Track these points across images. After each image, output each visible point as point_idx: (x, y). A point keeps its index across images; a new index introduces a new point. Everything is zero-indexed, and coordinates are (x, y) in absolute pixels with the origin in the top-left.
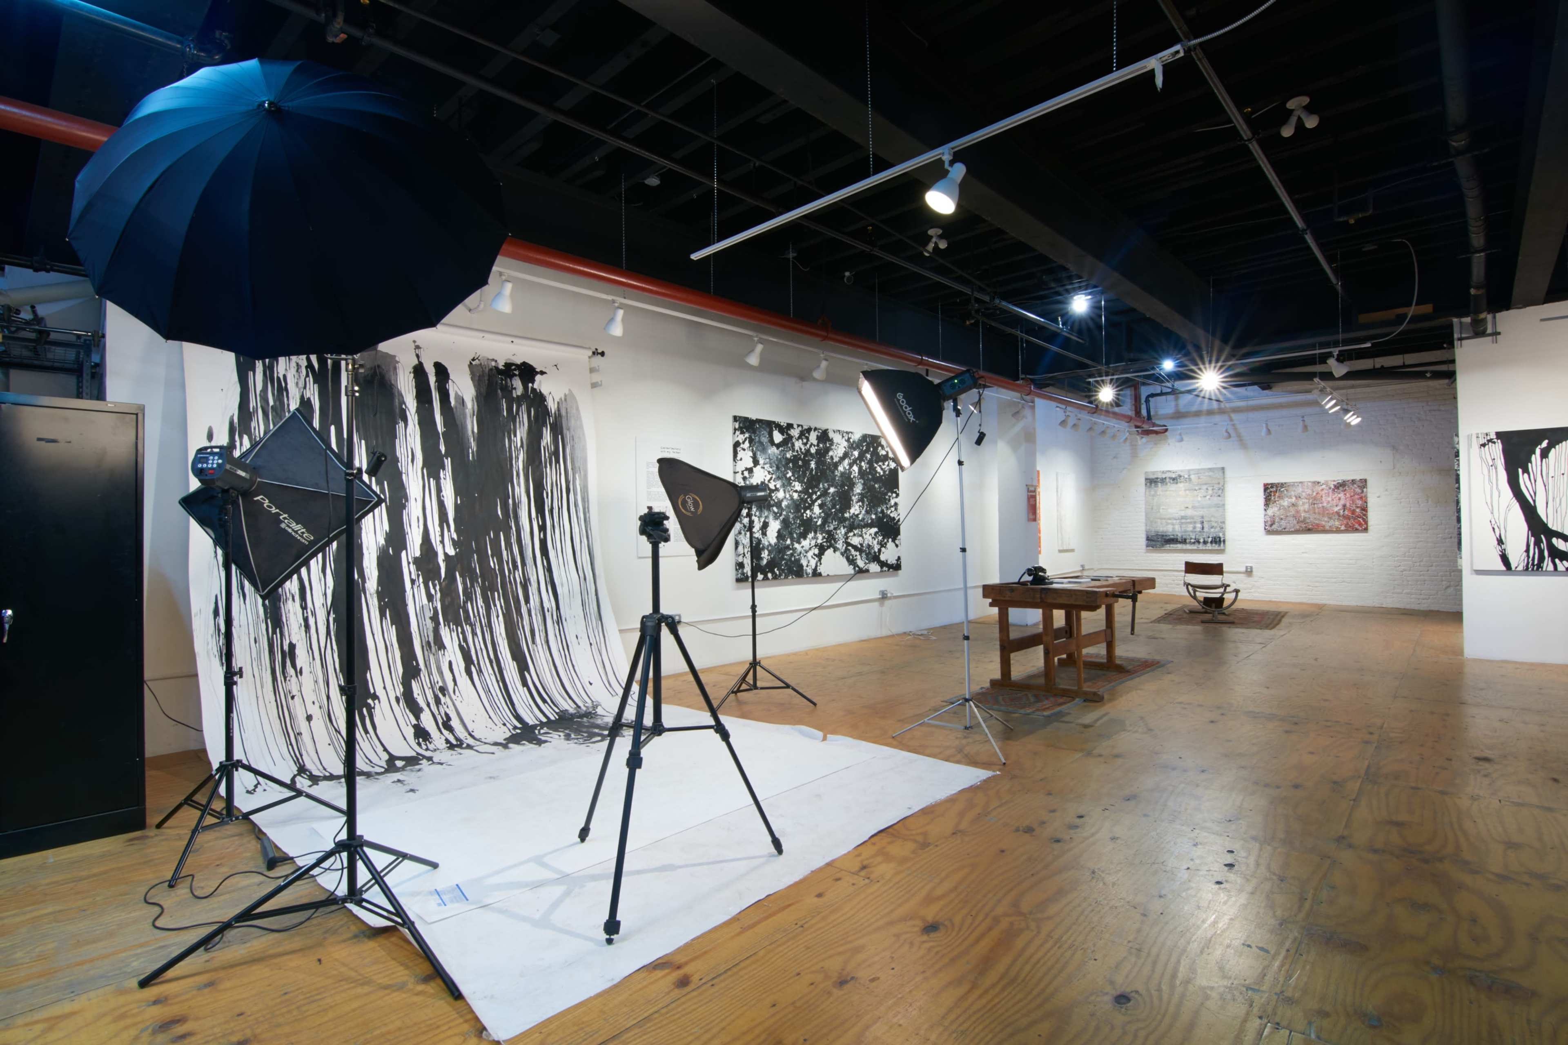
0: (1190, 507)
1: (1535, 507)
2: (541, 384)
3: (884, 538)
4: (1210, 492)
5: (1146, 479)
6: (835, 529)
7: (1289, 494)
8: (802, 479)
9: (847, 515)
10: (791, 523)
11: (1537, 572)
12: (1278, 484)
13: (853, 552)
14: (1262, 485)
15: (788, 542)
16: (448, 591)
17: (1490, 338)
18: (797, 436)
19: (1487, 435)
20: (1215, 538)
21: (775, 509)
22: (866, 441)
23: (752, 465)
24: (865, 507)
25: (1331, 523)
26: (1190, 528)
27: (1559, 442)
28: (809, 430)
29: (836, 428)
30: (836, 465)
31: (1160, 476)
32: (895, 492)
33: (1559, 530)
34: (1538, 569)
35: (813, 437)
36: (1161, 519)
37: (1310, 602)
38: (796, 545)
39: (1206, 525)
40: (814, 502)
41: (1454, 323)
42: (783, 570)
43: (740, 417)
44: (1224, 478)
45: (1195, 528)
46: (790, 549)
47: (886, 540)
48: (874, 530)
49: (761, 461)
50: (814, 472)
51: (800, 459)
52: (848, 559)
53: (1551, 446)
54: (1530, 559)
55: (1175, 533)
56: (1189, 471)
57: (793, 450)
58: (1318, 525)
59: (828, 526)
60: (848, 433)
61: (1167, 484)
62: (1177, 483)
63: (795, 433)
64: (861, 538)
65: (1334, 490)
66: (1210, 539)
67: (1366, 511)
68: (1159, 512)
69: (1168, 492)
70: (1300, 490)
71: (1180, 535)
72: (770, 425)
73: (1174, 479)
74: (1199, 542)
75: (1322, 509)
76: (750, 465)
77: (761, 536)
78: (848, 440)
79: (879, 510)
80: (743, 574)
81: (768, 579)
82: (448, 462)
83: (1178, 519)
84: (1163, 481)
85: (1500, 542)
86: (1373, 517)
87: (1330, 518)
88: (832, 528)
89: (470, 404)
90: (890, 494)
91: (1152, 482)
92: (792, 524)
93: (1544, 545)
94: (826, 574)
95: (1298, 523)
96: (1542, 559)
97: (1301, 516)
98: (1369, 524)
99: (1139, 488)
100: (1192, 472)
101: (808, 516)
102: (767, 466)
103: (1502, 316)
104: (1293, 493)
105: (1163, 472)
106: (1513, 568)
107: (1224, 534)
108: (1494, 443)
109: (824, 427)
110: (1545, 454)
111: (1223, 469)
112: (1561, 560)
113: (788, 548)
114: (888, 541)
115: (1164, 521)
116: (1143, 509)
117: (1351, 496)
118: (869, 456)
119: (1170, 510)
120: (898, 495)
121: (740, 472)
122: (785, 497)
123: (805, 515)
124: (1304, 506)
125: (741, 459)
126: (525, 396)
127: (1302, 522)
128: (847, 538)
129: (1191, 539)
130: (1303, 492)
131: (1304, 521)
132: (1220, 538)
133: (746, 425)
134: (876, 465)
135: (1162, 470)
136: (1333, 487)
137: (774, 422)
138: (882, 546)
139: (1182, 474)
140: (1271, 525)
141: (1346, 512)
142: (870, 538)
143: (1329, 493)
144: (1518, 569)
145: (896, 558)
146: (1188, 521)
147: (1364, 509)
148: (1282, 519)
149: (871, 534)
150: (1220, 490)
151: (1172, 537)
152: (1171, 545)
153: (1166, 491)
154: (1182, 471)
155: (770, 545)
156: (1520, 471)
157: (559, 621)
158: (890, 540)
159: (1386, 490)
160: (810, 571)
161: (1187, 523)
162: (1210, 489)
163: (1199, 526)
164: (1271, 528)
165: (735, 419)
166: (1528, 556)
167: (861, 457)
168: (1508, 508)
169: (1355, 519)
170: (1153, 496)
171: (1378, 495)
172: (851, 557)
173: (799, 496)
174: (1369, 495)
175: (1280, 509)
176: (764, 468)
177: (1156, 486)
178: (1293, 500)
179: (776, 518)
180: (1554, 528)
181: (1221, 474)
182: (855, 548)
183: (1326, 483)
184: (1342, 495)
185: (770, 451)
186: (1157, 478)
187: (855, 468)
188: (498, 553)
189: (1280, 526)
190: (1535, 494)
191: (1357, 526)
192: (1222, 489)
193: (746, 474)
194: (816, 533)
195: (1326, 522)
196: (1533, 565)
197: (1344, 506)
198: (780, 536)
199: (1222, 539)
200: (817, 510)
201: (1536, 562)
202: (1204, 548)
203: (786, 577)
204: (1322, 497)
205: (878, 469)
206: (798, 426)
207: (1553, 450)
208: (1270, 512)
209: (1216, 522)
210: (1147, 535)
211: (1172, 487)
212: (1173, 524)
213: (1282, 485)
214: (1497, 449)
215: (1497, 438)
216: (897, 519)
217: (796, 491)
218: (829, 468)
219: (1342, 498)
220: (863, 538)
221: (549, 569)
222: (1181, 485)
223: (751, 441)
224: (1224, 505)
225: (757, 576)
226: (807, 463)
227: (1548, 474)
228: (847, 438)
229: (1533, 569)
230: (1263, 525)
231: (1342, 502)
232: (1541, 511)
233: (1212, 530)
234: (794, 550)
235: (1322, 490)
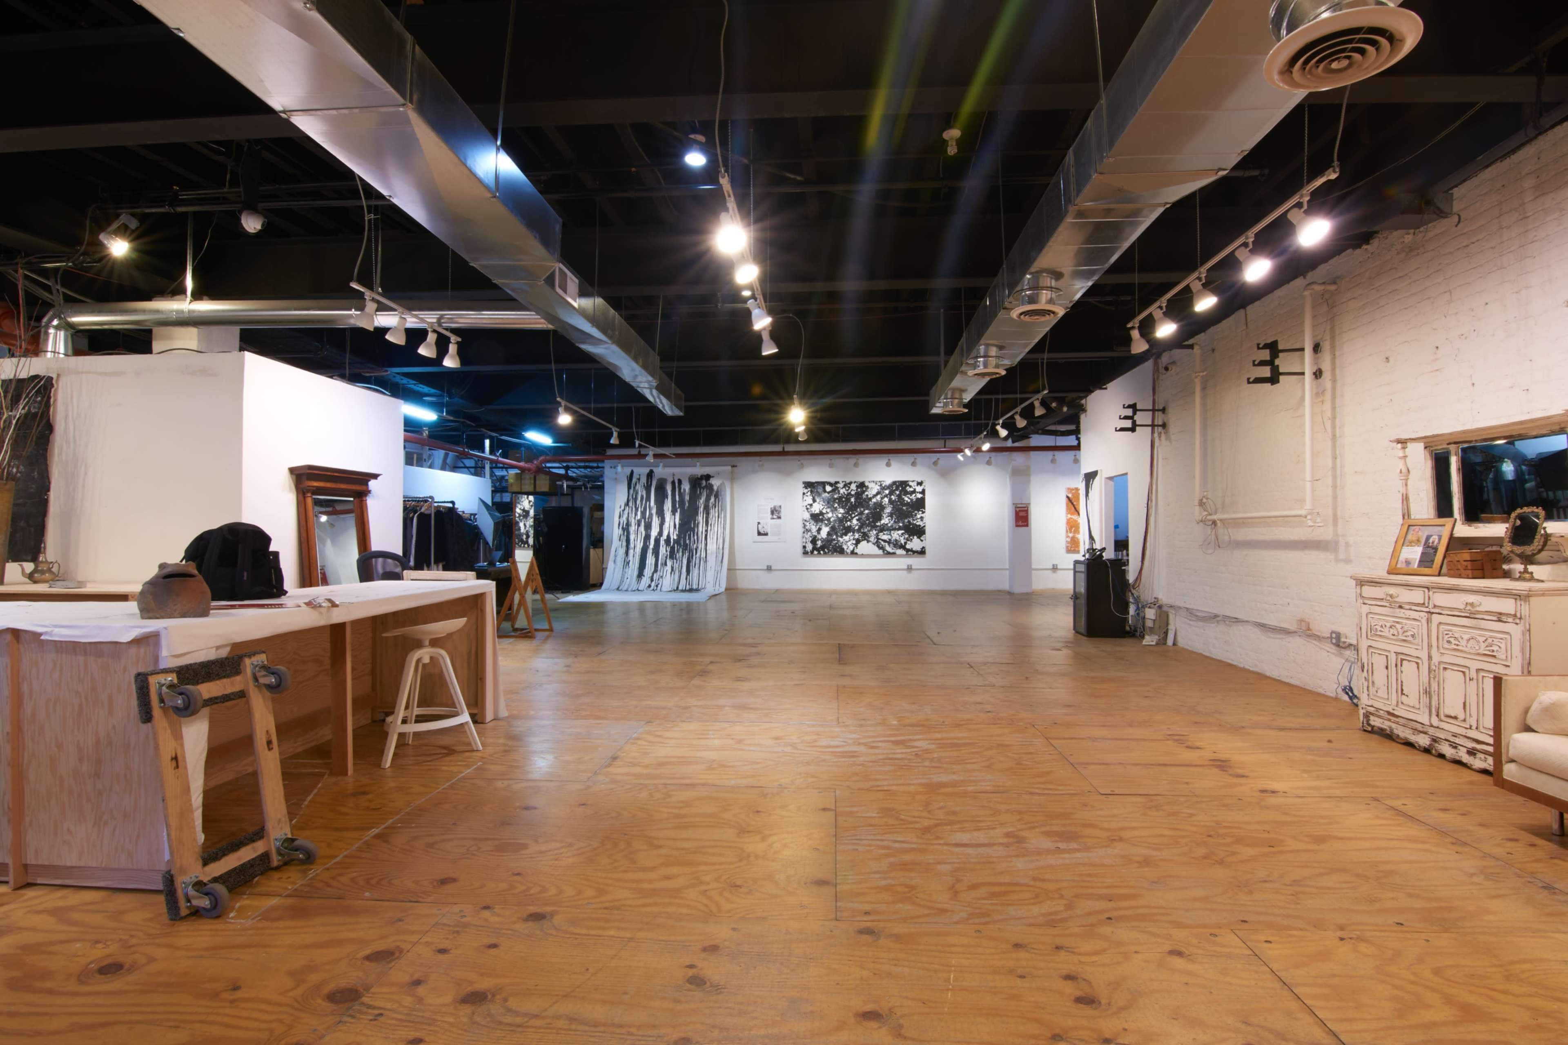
2: (713, 481)
3: (910, 536)
6: (869, 531)
8: (845, 507)
9: (878, 524)
10: (837, 528)
13: (882, 543)
15: (834, 537)
16: (673, 549)
18: (842, 487)
21: (826, 522)
22: (896, 484)
23: (812, 502)
24: (894, 519)
28: (850, 483)
29: (871, 480)
30: (870, 499)
35: (853, 486)
38: (840, 539)
40: (852, 518)
42: (831, 550)
43: (806, 482)
46: (836, 540)
47: (912, 537)
48: (901, 532)
49: (818, 500)
50: (854, 503)
51: (844, 497)
52: (878, 546)
57: (839, 493)
59: (863, 530)
60: (880, 482)
63: (841, 485)
64: (890, 536)
72: (823, 484)
76: (811, 502)
77: (817, 534)
78: (881, 485)
79: (906, 521)
80: (806, 551)
81: (821, 554)
82: (679, 510)
88: (866, 530)
89: (687, 490)
90: (916, 512)
94: (861, 553)
101: (849, 525)
102: (822, 502)
109: (862, 480)
113: (834, 540)
114: (914, 538)
118: (898, 492)
120: (923, 513)
121: (805, 506)
122: (833, 516)
123: (846, 524)
125: (806, 500)
126: (706, 487)
128: (878, 536)
133: (809, 485)
134: (904, 497)
137: (827, 482)
138: (908, 540)
142: (898, 536)
145: (922, 547)
149: (899, 534)
155: (823, 538)
157: (706, 561)
158: (916, 537)
160: (849, 551)
165: (804, 483)
167: (891, 493)
172: (881, 546)
173: (842, 515)
176: (820, 503)
179: (826, 525)
182: (885, 541)
185: (823, 495)
187: (886, 500)
188: (690, 538)
193: (808, 507)
194: (854, 533)
198: (829, 534)
200: (855, 521)
203: (833, 553)
205: (907, 499)
206: (843, 482)
216: (923, 525)
217: (841, 513)
218: (865, 501)
220: (892, 536)
221: (706, 545)
223: (812, 492)
225: (814, 552)
226: (848, 500)
228: (879, 484)
234: (838, 541)
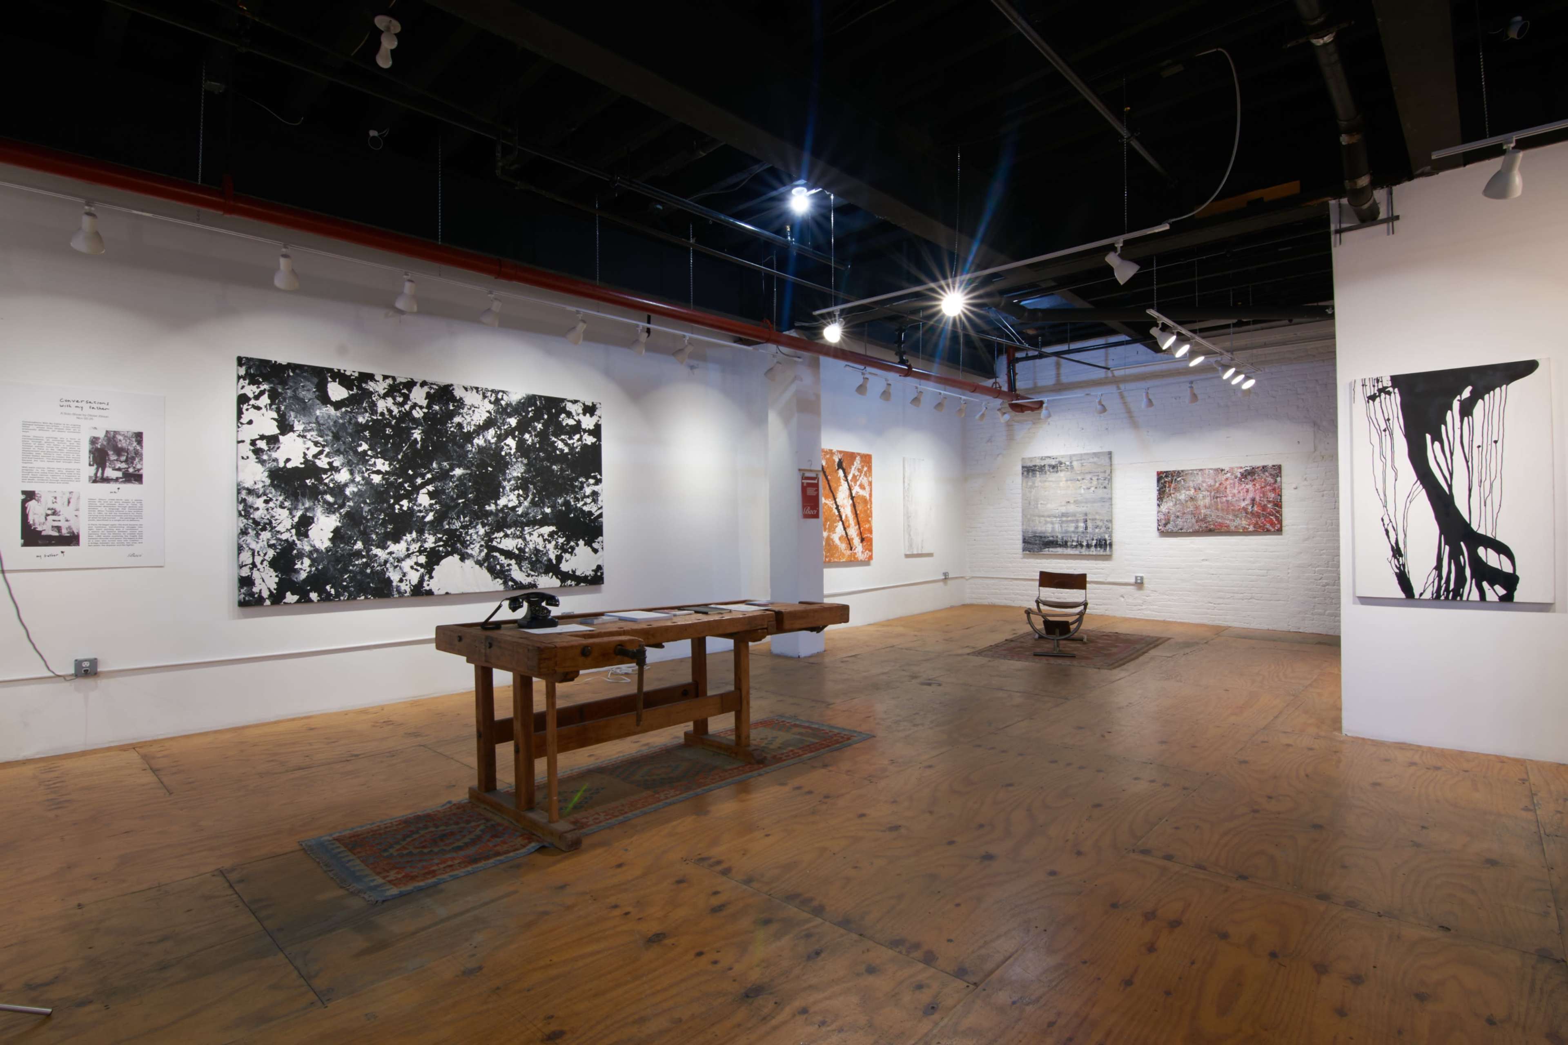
0: (1072, 501)
1: (1451, 496)
3: (568, 541)
4: (1095, 482)
5: (1023, 467)
6: (464, 527)
7: (1187, 485)
8: (391, 454)
9: (490, 508)
10: (365, 518)
11: (1454, 603)
12: (1174, 472)
13: (502, 560)
14: (1156, 474)
15: (359, 545)
17: (1384, 227)
18: (382, 392)
19: (1378, 381)
20: (1100, 541)
21: (329, 498)
22: (535, 405)
23: (274, 432)
24: (530, 496)
25: (1237, 522)
26: (1071, 528)
27: (1490, 388)
28: (409, 384)
29: (468, 384)
30: (469, 437)
31: (1038, 463)
32: (595, 477)
33: (1489, 535)
34: (1454, 598)
35: (418, 396)
36: (1040, 516)
37: (1210, 623)
38: (376, 551)
39: (1090, 524)
40: (417, 488)
41: (1331, 207)
42: (346, 589)
43: (249, 360)
44: (1111, 465)
45: (1077, 527)
46: (363, 557)
47: (572, 544)
48: (546, 530)
49: (299, 427)
50: (419, 446)
51: (389, 425)
52: (491, 570)
53: (1477, 395)
54: (1443, 581)
55: (1054, 534)
56: (1071, 456)
57: (374, 412)
58: (1221, 525)
59: (449, 524)
60: (494, 392)
61: (1046, 473)
62: (1057, 472)
63: (379, 387)
64: (520, 541)
65: (1240, 480)
66: (1094, 542)
67: (1281, 507)
68: (1037, 507)
69: (1047, 484)
70: (1200, 479)
71: (1060, 536)
72: (317, 376)
73: (1053, 467)
74: (1082, 546)
75: (1225, 504)
76: (272, 429)
77: (295, 538)
78: (497, 402)
79: (560, 501)
80: (252, 594)
81: (311, 601)
83: (1058, 517)
84: (1042, 469)
85: (1397, 552)
86: (1290, 514)
87: (1236, 516)
88: (457, 525)
90: (582, 479)
91: (1030, 470)
92: (368, 521)
93: (1465, 559)
94: (443, 592)
95: (1197, 522)
96: (1461, 581)
97: (1200, 513)
98: (1284, 523)
99: (1015, 480)
100: (1074, 458)
101: (405, 508)
102: (312, 435)
103: (1405, 191)
104: (1191, 484)
105: (1042, 459)
106: (1417, 596)
107: (1110, 536)
108: (1389, 393)
109: (443, 381)
110: (1466, 410)
111: (1110, 453)
112: (1492, 585)
113: (358, 554)
114: (577, 545)
115: (1043, 519)
116: (1020, 505)
117: (1262, 488)
118: (539, 426)
119: (1049, 506)
120: (598, 482)
121: (248, 442)
122: (353, 481)
123: (397, 507)
124: (1204, 500)
125: (250, 422)
127: (1202, 520)
128: (491, 540)
129: (1073, 541)
130: (1203, 482)
131: (1204, 520)
132: (1105, 540)
133: (261, 373)
134: (554, 439)
135: (1041, 455)
136: (1239, 475)
137: (330, 370)
138: (564, 551)
139: (1063, 460)
140: (1165, 525)
141: (1255, 508)
142: (540, 540)
143: (1234, 484)
144: (1424, 597)
145: (594, 567)
146: (1069, 519)
147: (1278, 504)
148: (1178, 517)
149: (542, 535)
150: (1107, 481)
151: (1051, 538)
152: (1051, 549)
153: (1046, 481)
154: (1063, 457)
155: (316, 550)
156: (1428, 437)
158: (581, 542)
159: (1306, 479)
160: (407, 588)
161: (1067, 522)
162: (1095, 478)
163: (1082, 525)
164: (1167, 528)
165: (240, 361)
166: (1440, 576)
167: (523, 427)
168: (1410, 498)
169: (1265, 517)
170: (1031, 487)
171: (1294, 486)
172: (498, 567)
173: (383, 479)
174: (1284, 486)
175: (1175, 504)
176: (304, 437)
177: (1034, 475)
178: (1192, 492)
179: (329, 509)
180: (1481, 531)
181: (1108, 460)
182: (508, 554)
183: (1231, 471)
184: (1250, 486)
185: (318, 413)
186: (1035, 466)
187: (511, 442)
189: (1176, 526)
190: (1451, 475)
191: (1268, 526)
192: (1109, 479)
193: (261, 445)
194: (421, 532)
195: (1231, 520)
196: (1447, 590)
197: (1253, 500)
198: (340, 537)
199: (1108, 542)
200: (424, 499)
201: (1452, 586)
202: (1087, 553)
203: (352, 597)
204: (1226, 488)
205: (560, 445)
206: (385, 377)
207: (1480, 401)
208: (1164, 508)
209: (1101, 520)
210: (1023, 536)
211: (1052, 477)
212: (1052, 523)
213: (1179, 473)
214: (1393, 403)
215: (1393, 386)
216: (596, 514)
217: (378, 472)
218: (455, 443)
219: (1251, 490)
220: (524, 539)
222: (1062, 474)
223: (274, 396)
224: (1111, 499)
225: (284, 597)
226: (403, 432)
227: (1471, 441)
228: (493, 399)
229: (1447, 598)
230: (1156, 525)
231: (1251, 495)
232: (1461, 503)
233: (1097, 530)
234: (372, 557)
235: (1227, 479)
